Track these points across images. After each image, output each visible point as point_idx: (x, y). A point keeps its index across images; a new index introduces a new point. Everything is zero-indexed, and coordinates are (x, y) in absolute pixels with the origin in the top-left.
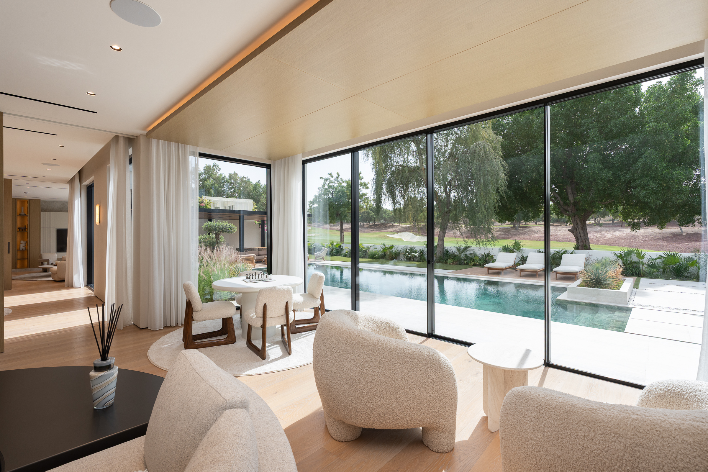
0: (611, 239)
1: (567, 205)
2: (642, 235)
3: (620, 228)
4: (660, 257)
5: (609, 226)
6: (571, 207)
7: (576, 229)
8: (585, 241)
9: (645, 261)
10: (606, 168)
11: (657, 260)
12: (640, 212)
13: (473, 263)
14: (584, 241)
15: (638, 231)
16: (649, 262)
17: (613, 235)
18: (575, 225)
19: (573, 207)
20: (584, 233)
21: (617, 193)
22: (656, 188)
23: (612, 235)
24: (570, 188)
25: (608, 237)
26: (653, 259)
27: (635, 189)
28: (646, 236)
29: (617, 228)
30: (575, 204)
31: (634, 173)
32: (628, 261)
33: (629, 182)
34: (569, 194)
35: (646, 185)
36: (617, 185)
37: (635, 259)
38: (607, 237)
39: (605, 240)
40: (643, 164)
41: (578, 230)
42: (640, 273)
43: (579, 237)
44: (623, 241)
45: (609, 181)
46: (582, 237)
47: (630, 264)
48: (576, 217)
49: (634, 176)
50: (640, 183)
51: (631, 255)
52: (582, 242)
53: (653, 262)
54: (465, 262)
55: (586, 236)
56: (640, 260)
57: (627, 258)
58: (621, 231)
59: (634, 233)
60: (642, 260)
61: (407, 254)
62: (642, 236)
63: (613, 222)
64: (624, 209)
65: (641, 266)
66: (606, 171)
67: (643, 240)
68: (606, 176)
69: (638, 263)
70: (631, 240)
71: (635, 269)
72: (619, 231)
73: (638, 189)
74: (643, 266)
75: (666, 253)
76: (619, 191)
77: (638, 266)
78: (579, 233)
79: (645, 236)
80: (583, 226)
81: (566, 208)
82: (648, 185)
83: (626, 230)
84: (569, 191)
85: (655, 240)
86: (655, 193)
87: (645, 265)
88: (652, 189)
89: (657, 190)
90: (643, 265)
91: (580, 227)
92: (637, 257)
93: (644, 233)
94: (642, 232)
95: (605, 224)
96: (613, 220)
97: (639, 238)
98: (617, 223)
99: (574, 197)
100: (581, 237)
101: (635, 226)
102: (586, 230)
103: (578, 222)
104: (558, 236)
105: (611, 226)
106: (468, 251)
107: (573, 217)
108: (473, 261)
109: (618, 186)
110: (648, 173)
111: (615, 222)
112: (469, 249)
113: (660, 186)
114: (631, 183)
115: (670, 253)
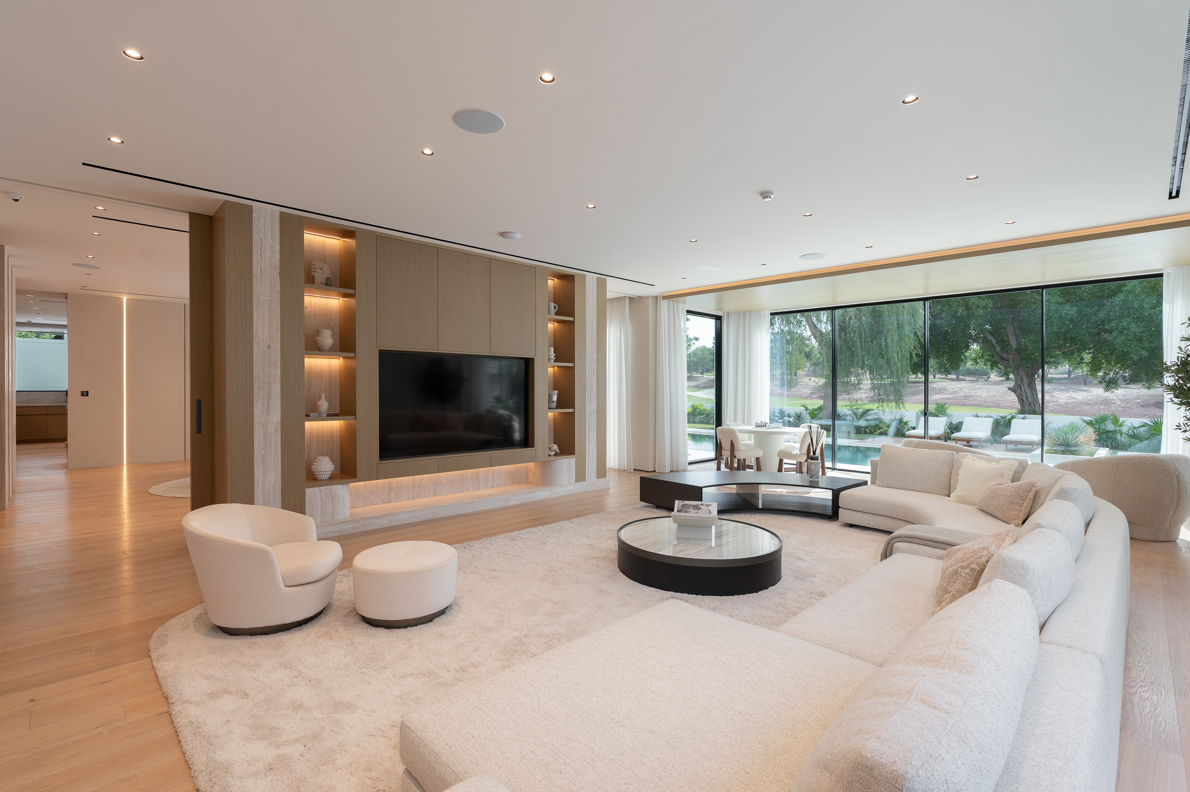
0: (1067, 403)
1: (1007, 351)
2: (1120, 398)
3: (1082, 387)
4: (1145, 425)
5: (1062, 383)
6: (1012, 356)
7: (1020, 386)
8: (1034, 404)
9: (1125, 429)
10: (1068, 301)
11: (1141, 429)
12: (1118, 364)
13: (879, 431)
14: (1032, 404)
15: (1115, 391)
16: (1130, 432)
17: (1071, 398)
18: (1019, 381)
19: (1017, 354)
20: (1032, 393)
21: (1085, 338)
22: (1140, 333)
23: (1069, 397)
24: (1012, 327)
25: (1063, 401)
26: (1135, 428)
27: (1111, 333)
28: (1127, 399)
29: (1078, 387)
30: (1019, 350)
31: (1110, 311)
32: (1102, 430)
33: (1103, 323)
34: (1010, 336)
35: (1126, 329)
36: (1084, 327)
37: (1110, 427)
38: (1060, 401)
39: (1057, 405)
40: (1123, 300)
41: (1023, 388)
42: (1118, 445)
43: (1025, 399)
44: (1088, 407)
45: (1072, 321)
46: (1029, 399)
47: (1104, 433)
48: (1021, 369)
49: (1109, 315)
50: (1118, 325)
51: (1106, 422)
52: (1029, 406)
53: (1135, 431)
54: (868, 430)
55: (1035, 397)
56: (1118, 429)
57: (1099, 426)
58: (1084, 391)
59: (1108, 395)
60: (1121, 428)
61: (777, 418)
62: (1120, 400)
63: (1069, 376)
64: (1094, 358)
65: (1119, 436)
66: (1068, 306)
67: (1123, 407)
68: (1067, 314)
69: (1114, 432)
70: (1102, 407)
71: (1111, 440)
72: (1082, 390)
73: (1115, 334)
74: (1121, 436)
75: (1153, 420)
76: (1088, 335)
77: (1114, 436)
78: (1024, 393)
79: (1125, 400)
80: (1031, 382)
81: (1005, 355)
82: (1128, 329)
83: (1092, 389)
84: (1010, 331)
85: (1143, 406)
86: (1140, 340)
87: (1124, 435)
88: (1134, 334)
89: (1142, 336)
90: (1121, 434)
91: (1026, 384)
92: (1113, 424)
93: (1124, 395)
94: (1121, 393)
95: (1055, 379)
96: (1069, 373)
97: (1115, 403)
98: (1076, 378)
99: (1017, 341)
100: (1027, 398)
101: (1110, 384)
102: (1034, 389)
103: (1024, 376)
104: (977, 398)
105: (1065, 383)
106: (869, 415)
107: (1016, 370)
108: (879, 429)
109: (1086, 327)
110: (1130, 312)
111: (1073, 376)
112: (870, 412)
113: (1146, 331)
114: (1105, 324)
115: (1158, 420)
